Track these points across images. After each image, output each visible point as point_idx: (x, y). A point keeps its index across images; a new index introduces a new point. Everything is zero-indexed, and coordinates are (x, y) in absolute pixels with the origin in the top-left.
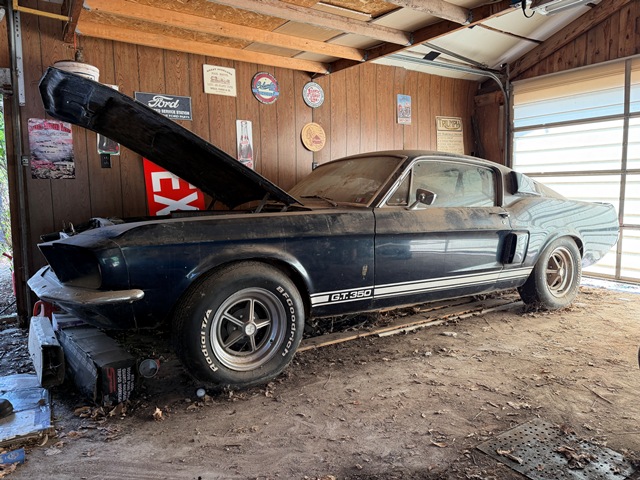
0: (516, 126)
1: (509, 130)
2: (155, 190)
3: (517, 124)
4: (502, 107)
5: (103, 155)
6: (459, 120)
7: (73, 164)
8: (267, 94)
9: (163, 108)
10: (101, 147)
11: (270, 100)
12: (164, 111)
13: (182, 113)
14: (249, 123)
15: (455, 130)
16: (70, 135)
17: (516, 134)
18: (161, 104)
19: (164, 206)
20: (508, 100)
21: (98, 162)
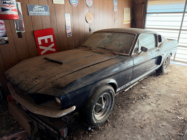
0: (147, 12)
1: (145, 13)
2: (39, 44)
3: (148, 12)
4: (143, 5)
5: (18, 33)
6: (129, 9)
7: (7, 38)
8: (74, 2)
9: (39, 11)
10: (17, 30)
11: (76, 5)
12: (39, 12)
13: (46, 12)
14: (69, 14)
15: (128, 12)
16: (4, 25)
17: (147, 15)
18: (38, 9)
19: (43, 50)
20: (146, 3)
21: (17, 36)
